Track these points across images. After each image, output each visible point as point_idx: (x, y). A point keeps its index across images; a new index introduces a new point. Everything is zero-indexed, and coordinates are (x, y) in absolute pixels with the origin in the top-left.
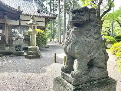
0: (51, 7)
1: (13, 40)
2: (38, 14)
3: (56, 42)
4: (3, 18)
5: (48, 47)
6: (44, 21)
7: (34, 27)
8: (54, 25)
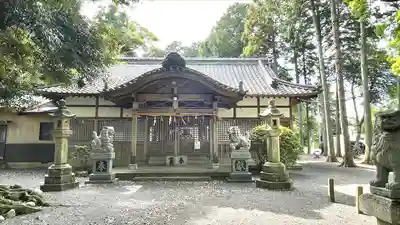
0: (296, 66)
1: (230, 150)
2: (274, 92)
3: (317, 157)
4: (211, 106)
5: (300, 168)
6: (287, 104)
7: (275, 122)
8: (308, 109)
